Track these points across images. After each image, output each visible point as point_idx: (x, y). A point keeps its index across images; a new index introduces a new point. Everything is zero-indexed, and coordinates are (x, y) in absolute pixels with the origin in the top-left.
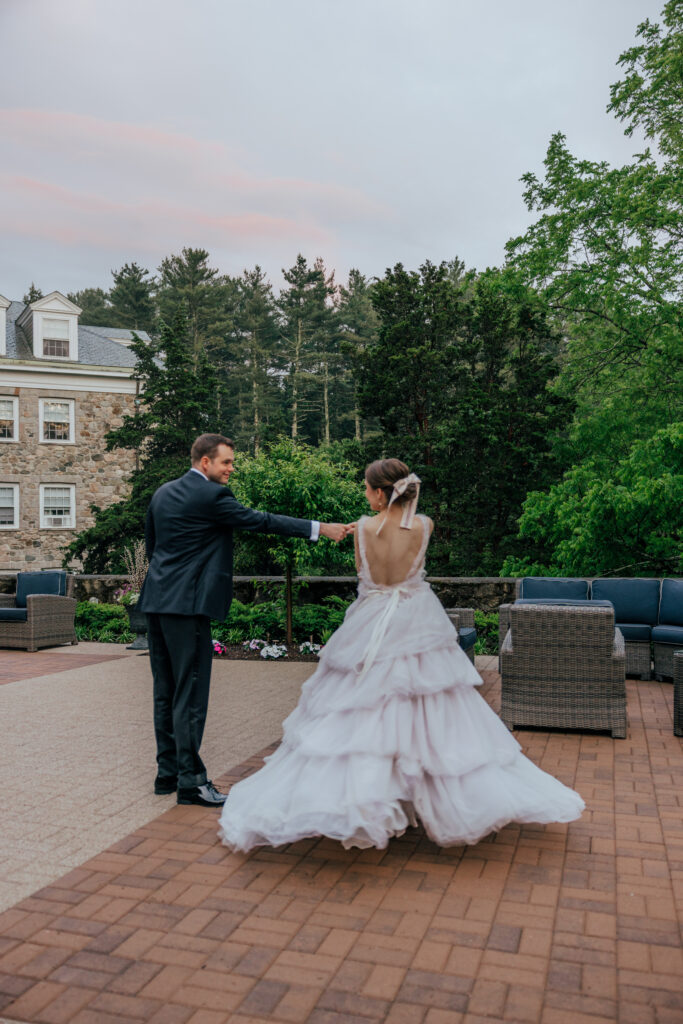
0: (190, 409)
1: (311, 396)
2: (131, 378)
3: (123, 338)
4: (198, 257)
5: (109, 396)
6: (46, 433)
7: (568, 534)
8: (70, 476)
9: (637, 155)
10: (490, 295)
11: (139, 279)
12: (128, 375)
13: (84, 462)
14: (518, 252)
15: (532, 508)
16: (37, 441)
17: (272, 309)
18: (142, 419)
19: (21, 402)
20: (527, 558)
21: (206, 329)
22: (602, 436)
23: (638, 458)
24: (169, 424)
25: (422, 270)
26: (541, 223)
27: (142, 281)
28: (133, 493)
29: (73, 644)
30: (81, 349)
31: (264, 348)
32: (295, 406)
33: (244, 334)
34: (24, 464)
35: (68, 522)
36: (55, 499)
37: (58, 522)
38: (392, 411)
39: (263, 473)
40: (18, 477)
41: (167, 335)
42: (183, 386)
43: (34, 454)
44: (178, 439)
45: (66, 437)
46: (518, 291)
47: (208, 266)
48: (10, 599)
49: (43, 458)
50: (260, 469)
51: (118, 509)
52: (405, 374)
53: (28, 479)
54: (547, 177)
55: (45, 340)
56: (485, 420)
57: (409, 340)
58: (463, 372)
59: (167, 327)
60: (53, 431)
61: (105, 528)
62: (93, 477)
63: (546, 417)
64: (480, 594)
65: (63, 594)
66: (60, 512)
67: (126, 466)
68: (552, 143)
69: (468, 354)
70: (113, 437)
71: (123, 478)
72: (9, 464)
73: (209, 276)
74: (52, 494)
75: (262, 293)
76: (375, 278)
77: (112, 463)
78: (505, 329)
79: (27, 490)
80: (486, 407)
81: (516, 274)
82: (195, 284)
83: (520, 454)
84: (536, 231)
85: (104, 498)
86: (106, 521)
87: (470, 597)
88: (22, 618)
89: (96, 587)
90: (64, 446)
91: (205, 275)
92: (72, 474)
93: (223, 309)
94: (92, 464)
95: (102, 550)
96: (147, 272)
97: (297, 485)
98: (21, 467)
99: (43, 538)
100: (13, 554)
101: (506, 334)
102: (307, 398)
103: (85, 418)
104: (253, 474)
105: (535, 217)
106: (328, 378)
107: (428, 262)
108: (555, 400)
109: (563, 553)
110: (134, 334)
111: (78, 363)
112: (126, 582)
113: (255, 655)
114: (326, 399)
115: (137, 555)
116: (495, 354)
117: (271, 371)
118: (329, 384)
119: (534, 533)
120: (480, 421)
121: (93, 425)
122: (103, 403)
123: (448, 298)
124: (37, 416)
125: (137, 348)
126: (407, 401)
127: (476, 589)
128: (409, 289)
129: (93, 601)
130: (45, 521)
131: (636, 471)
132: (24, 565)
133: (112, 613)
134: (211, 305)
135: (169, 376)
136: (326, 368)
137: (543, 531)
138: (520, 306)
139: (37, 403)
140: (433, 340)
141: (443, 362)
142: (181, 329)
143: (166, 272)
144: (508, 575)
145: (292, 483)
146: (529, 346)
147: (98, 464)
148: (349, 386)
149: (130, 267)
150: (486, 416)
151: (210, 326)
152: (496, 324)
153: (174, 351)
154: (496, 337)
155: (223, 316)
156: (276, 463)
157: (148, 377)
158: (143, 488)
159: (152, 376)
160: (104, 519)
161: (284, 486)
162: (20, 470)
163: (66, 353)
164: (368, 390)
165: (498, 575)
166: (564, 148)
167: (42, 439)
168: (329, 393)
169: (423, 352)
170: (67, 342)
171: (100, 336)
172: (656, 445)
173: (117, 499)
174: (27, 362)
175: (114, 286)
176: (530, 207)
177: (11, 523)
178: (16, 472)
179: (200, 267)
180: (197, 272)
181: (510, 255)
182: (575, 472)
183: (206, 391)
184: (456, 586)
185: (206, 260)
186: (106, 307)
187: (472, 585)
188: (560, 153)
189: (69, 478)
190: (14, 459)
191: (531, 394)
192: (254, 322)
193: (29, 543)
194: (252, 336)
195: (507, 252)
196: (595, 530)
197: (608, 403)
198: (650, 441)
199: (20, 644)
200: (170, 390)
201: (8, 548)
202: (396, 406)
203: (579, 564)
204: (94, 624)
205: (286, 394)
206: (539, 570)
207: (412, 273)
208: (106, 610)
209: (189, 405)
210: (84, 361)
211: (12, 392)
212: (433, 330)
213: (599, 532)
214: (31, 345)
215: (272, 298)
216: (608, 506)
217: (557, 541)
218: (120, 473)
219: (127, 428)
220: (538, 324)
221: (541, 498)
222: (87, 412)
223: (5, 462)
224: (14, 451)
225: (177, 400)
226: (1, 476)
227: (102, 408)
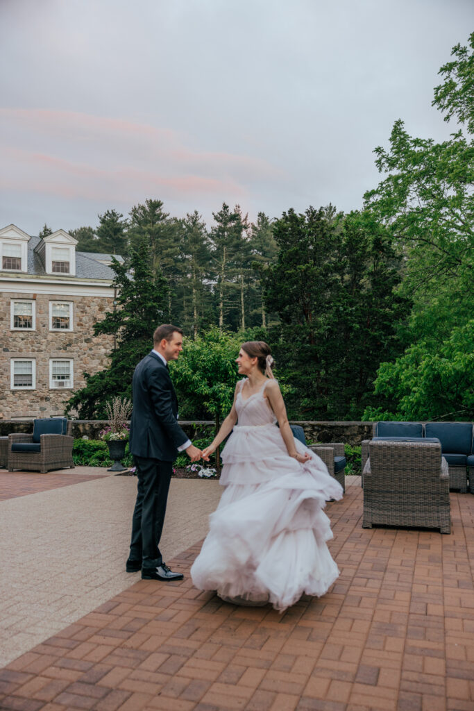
0: (151, 307)
1: (232, 298)
2: (111, 287)
3: (105, 260)
4: (155, 205)
5: (97, 299)
6: (54, 324)
7: (408, 391)
9: (453, 134)
10: (354, 229)
11: (117, 220)
12: (109, 285)
13: (79, 344)
14: (372, 200)
15: (383, 374)
16: (47, 330)
17: (206, 239)
18: (118, 315)
19: (37, 304)
20: (381, 408)
21: (161, 254)
22: (431, 325)
23: (456, 340)
24: (136, 317)
25: (307, 213)
26: (388, 180)
27: (118, 221)
28: (112, 364)
29: (71, 468)
30: (77, 267)
31: (200, 266)
32: (221, 305)
33: (187, 257)
34: (39, 345)
35: (68, 384)
36: (59, 369)
37: (61, 384)
38: (287, 308)
39: (200, 350)
40: (35, 354)
41: (135, 258)
42: (146, 292)
43: (45, 338)
44: (142, 328)
45: (67, 327)
46: (372, 226)
47: (163, 211)
48: (29, 437)
49: (52, 341)
50: (198, 348)
51: (101, 376)
52: (296, 283)
53: (41, 355)
54: (392, 149)
55: (53, 262)
56: (351, 314)
57: (298, 260)
58: (336, 281)
59: (135, 252)
60: (58, 323)
61: (93, 388)
62: (85, 354)
63: (393, 312)
64: (348, 433)
65: (64, 434)
66: (63, 378)
67: (108, 346)
68: (395, 127)
69: (339, 269)
70: (98, 327)
71: (105, 354)
72: (29, 345)
73: (164, 218)
74: (58, 365)
75: (199, 229)
76: (276, 219)
77: (98, 344)
78: (364, 252)
79: (41, 363)
80: (351, 304)
81: (371, 215)
82: (154, 223)
83: (374, 337)
84: (384, 186)
85: (92, 368)
86: (94, 384)
87: (341, 435)
88: (37, 450)
89: (87, 428)
90: (66, 333)
91: (161, 217)
92: (71, 352)
93: (173, 240)
94: (85, 345)
95: (91, 403)
96: (122, 216)
97: (223, 359)
98: (37, 347)
99: (51, 395)
100: (31, 406)
101: (365, 256)
102: (229, 299)
103: (80, 314)
104: (193, 352)
105: (384, 176)
106: (244, 286)
107: (311, 207)
108: (399, 300)
109: (405, 405)
110: (113, 257)
111: (75, 277)
112: (107, 425)
113: (194, 475)
114: (242, 300)
115: (114, 407)
116: (357, 268)
117: (205, 281)
118: (244, 290)
119: (385, 391)
120: (347, 314)
121: (85, 319)
122: (92, 304)
123: (325, 231)
124: (48, 313)
125: (115, 267)
126: (297, 301)
127: (345, 430)
128: (298, 226)
129: (85, 438)
130: (53, 384)
131: (455, 348)
132: (39, 413)
133: (98, 446)
134: (164, 237)
135: (136, 285)
136: (243, 279)
137: (391, 390)
138: (374, 236)
139: (48, 304)
140: (315, 259)
141: (322, 274)
142: (145, 253)
143: (135, 216)
144: (367, 420)
145: (220, 357)
146: (380, 263)
147: (89, 345)
148: (257, 291)
149: (111, 212)
150: (351, 311)
151: (164, 251)
152: (358, 249)
153: (140, 268)
154: (358, 258)
155: (172, 244)
156: (209, 344)
157: (122, 286)
158: (119, 361)
159: (125, 285)
160: (94, 381)
161: (214, 360)
162: (36, 349)
163: (67, 271)
164: (270, 294)
165: (360, 420)
166: (403, 130)
167: (51, 329)
168: (244, 296)
169: (308, 268)
170: (69, 263)
171: (90, 259)
172: (468, 330)
173: (101, 369)
174: (42, 277)
175: (100, 225)
176: (380, 170)
177: (30, 385)
178: (33, 351)
179: (157, 212)
180: (155, 215)
181: (366, 202)
182: (413, 349)
183: (161, 295)
184: (332, 427)
185: (161, 207)
186: (94, 239)
187: (343, 427)
188: (400, 134)
189: (69, 354)
190: (33, 342)
191: (382, 296)
192: (193, 248)
193: (42, 399)
194: (193, 258)
195: (365, 200)
196: (427, 389)
197: (435, 302)
198: (464, 327)
199: (35, 467)
200: (137, 295)
201: (28, 402)
202: (290, 304)
203: (416, 412)
204: (86, 454)
205: (215, 296)
206: (389, 416)
207: (300, 215)
208: (93, 444)
209: (150, 304)
210: (79, 276)
211: (31, 297)
212: (315, 253)
213: (430, 390)
214: (43, 265)
215: (206, 232)
216: (436, 372)
217: (401, 397)
218: (103, 350)
219: (108, 320)
220: (387, 248)
221: (389, 367)
222: (82, 310)
223: (26, 344)
224: (32, 337)
225: (142, 302)
226: (24, 354)
227: (92, 307)
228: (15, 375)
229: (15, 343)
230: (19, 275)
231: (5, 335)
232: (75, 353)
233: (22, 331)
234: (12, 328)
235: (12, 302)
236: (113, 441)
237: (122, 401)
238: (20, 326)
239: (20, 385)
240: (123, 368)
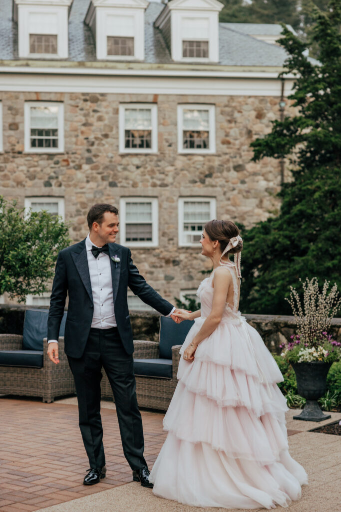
3: (265, 35)
5: (252, 100)
6: (186, 142)
8: (210, 189)
12: (276, 75)
13: (225, 174)
16: (175, 151)
18: (292, 123)
19: (159, 111)
24: (323, 128)
28: (282, 208)
30: (221, 48)
34: (162, 176)
36: (194, 215)
40: (156, 191)
41: (321, 24)
43: (173, 165)
45: (205, 145)
48: (152, 347)
49: (182, 170)
51: (265, 228)
53: (166, 192)
55: (184, 42)
60: (194, 140)
61: (251, 249)
62: (234, 189)
66: (200, 229)
67: (270, 176)
70: (259, 145)
71: (267, 190)
72: (148, 177)
74: (191, 209)
77: (255, 174)
79: (166, 205)
85: (246, 213)
90: (204, 156)
92: (213, 186)
94: (233, 174)
98: (160, 180)
99: (182, 257)
100: (151, 273)
103: (226, 125)
111: (219, 64)
115: (306, 298)
121: (234, 132)
122: (245, 107)
124: (176, 124)
125: (286, 42)
130: (184, 238)
132: (163, 285)
135: (323, 71)
139: (176, 110)
147: (240, 175)
153: (330, 42)
157: (299, 75)
158: (295, 204)
159: (303, 73)
160: (252, 239)
162: (158, 183)
163: (205, 54)
167: (181, 149)
170: (207, 42)
171: (242, 34)
173: (265, 217)
174: (166, 66)
177: (150, 239)
178: (154, 185)
189: (209, 191)
193: (168, 262)
200: (325, 89)
210: (225, 62)
211: (151, 99)
214: (168, 46)
218: (263, 184)
219: (276, 134)
222: (229, 118)
223: (143, 174)
224: (153, 163)
225: (333, 99)
226: (139, 190)
227: (244, 113)
228: (128, 225)
229: (126, 173)
230: (132, 65)
231: (111, 161)
232: (218, 189)
233: (136, 155)
234: (123, 150)
235: (122, 108)
236: (305, 363)
237: (321, 289)
238: (134, 146)
239: (135, 240)
240: (302, 215)
